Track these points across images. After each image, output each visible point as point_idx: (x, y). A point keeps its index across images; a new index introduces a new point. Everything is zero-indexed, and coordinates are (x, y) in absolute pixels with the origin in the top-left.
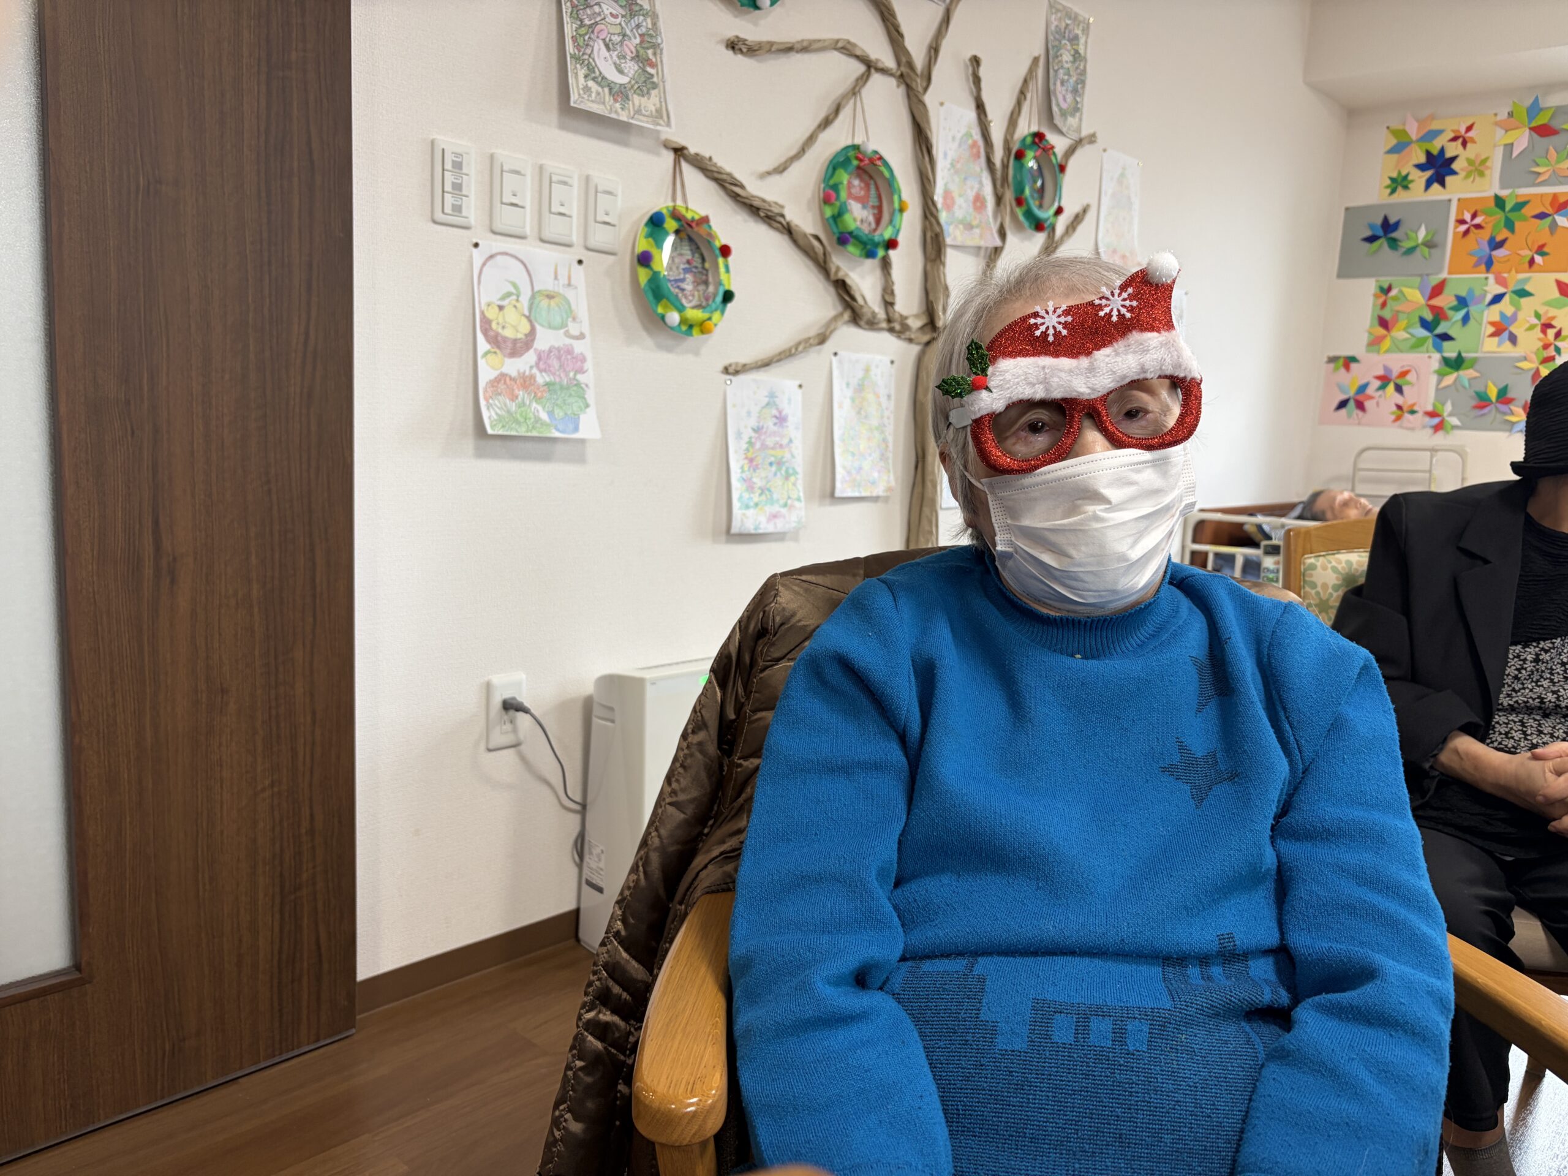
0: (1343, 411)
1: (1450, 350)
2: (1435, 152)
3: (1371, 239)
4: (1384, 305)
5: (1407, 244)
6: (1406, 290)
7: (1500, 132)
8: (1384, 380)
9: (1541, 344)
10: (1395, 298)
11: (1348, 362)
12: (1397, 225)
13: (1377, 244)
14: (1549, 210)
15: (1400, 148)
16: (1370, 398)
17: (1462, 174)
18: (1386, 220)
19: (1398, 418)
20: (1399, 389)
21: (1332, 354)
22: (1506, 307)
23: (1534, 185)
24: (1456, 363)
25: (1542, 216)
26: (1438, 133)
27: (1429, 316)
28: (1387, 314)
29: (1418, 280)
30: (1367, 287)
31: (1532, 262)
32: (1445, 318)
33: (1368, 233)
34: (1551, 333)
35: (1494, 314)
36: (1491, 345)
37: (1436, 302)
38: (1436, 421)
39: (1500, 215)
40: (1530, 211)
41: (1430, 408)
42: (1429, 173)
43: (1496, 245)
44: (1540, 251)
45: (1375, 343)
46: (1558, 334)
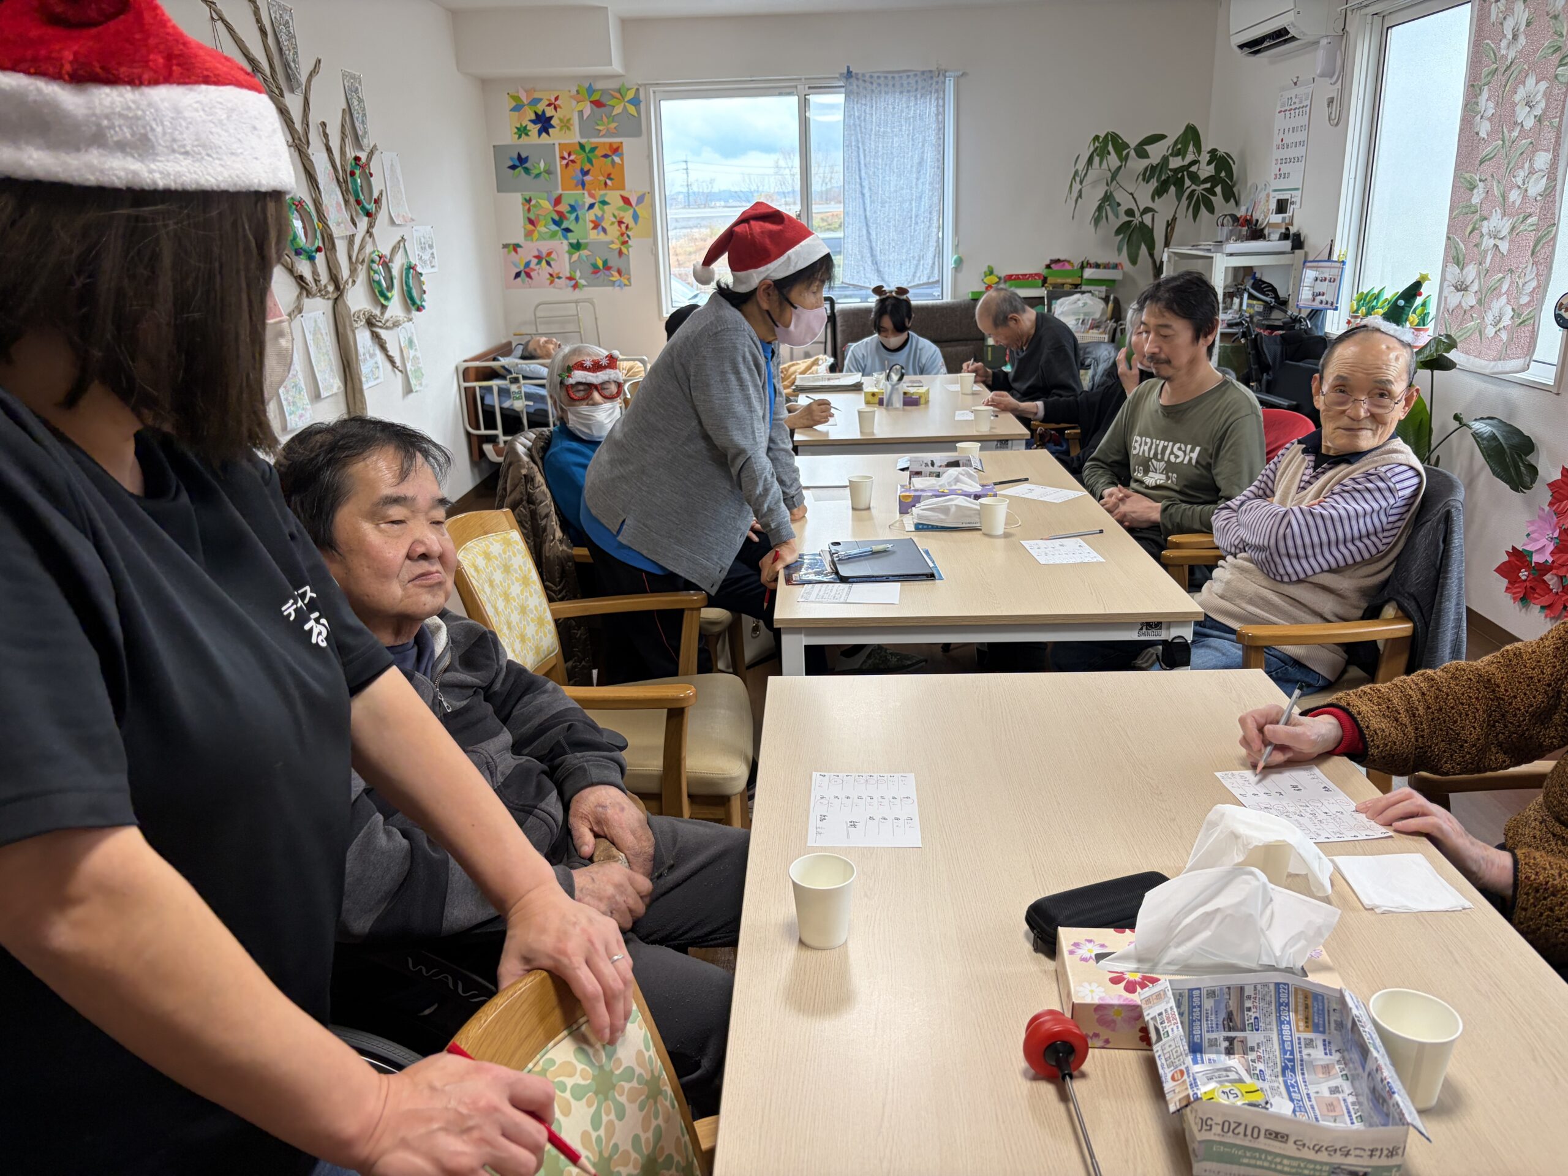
0: (519, 279)
1: (573, 238)
2: (540, 113)
3: (513, 167)
4: (529, 210)
5: (536, 172)
6: (541, 201)
7: (574, 103)
8: (539, 258)
9: (618, 233)
10: (534, 206)
11: (516, 247)
12: (527, 159)
13: (517, 170)
14: (609, 153)
15: (518, 108)
16: (534, 270)
17: (558, 128)
18: (519, 155)
19: (552, 282)
20: (548, 263)
21: (505, 242)
22: (596, 210)
23: (598, 137)
24: (577, 246)
25: (606, 156)
26: (539, 100)
27: (556, 218)
28: (533, 217)
29: (545, 195)
30: (517, 198)
31: (606, 184)
32: (566, 218)
33: (510, 163)
34: (623, 226)
35: (591, 215)
36: (594, 235)
37: (559, 208)
38: (573, 282)
39: (584, 155)
40: (600, 152)
41: (568, 275)
42: (539, 126)
43: (586, 173)
44: (609, 176)
45: (529, 234)
46: (627, 227)
